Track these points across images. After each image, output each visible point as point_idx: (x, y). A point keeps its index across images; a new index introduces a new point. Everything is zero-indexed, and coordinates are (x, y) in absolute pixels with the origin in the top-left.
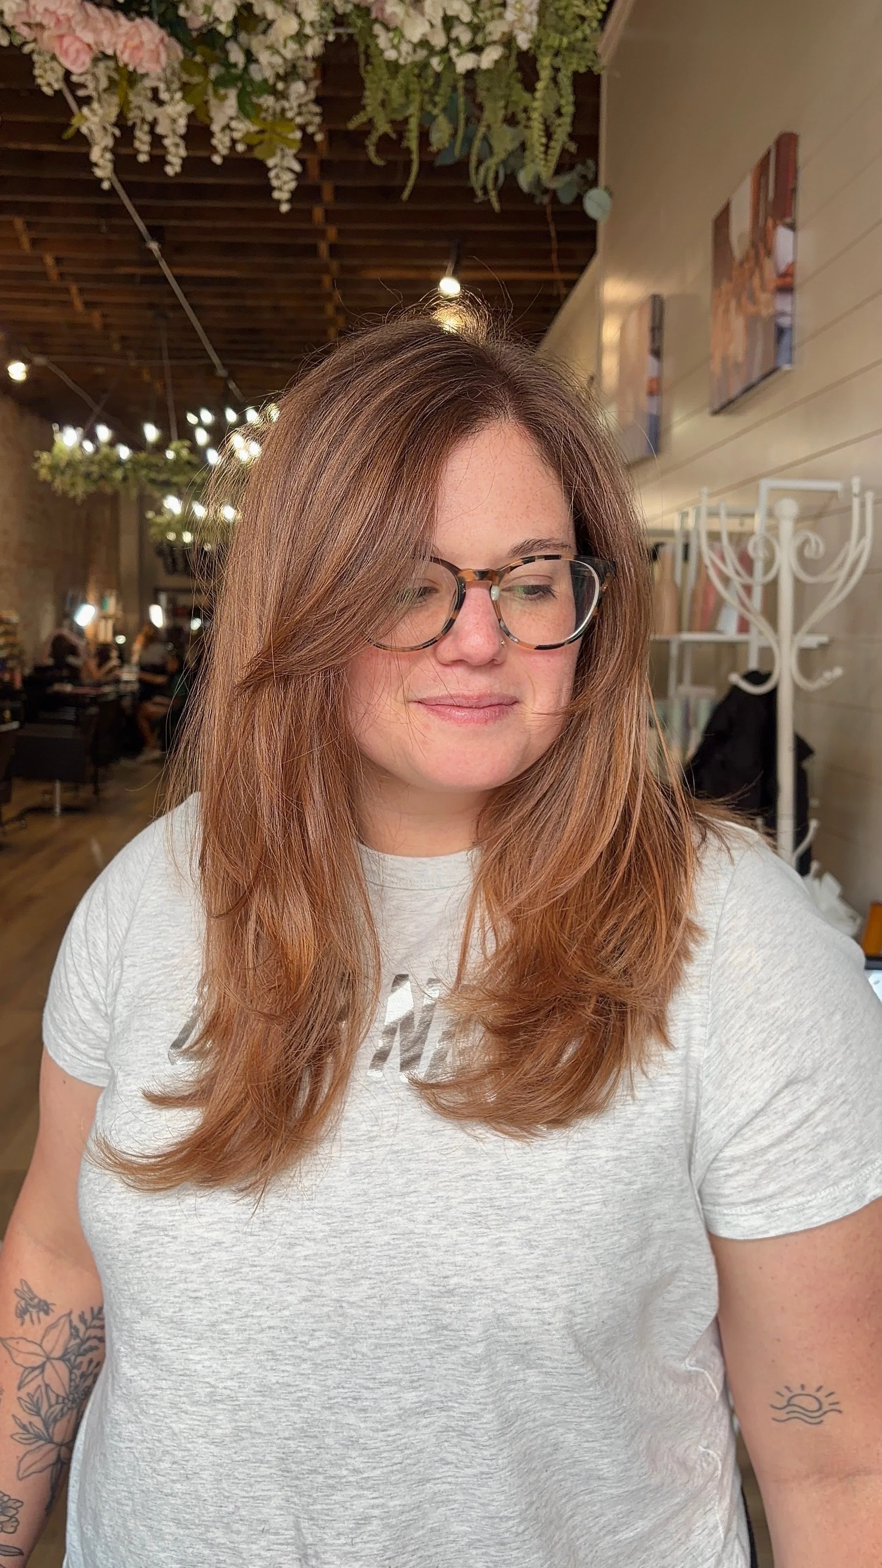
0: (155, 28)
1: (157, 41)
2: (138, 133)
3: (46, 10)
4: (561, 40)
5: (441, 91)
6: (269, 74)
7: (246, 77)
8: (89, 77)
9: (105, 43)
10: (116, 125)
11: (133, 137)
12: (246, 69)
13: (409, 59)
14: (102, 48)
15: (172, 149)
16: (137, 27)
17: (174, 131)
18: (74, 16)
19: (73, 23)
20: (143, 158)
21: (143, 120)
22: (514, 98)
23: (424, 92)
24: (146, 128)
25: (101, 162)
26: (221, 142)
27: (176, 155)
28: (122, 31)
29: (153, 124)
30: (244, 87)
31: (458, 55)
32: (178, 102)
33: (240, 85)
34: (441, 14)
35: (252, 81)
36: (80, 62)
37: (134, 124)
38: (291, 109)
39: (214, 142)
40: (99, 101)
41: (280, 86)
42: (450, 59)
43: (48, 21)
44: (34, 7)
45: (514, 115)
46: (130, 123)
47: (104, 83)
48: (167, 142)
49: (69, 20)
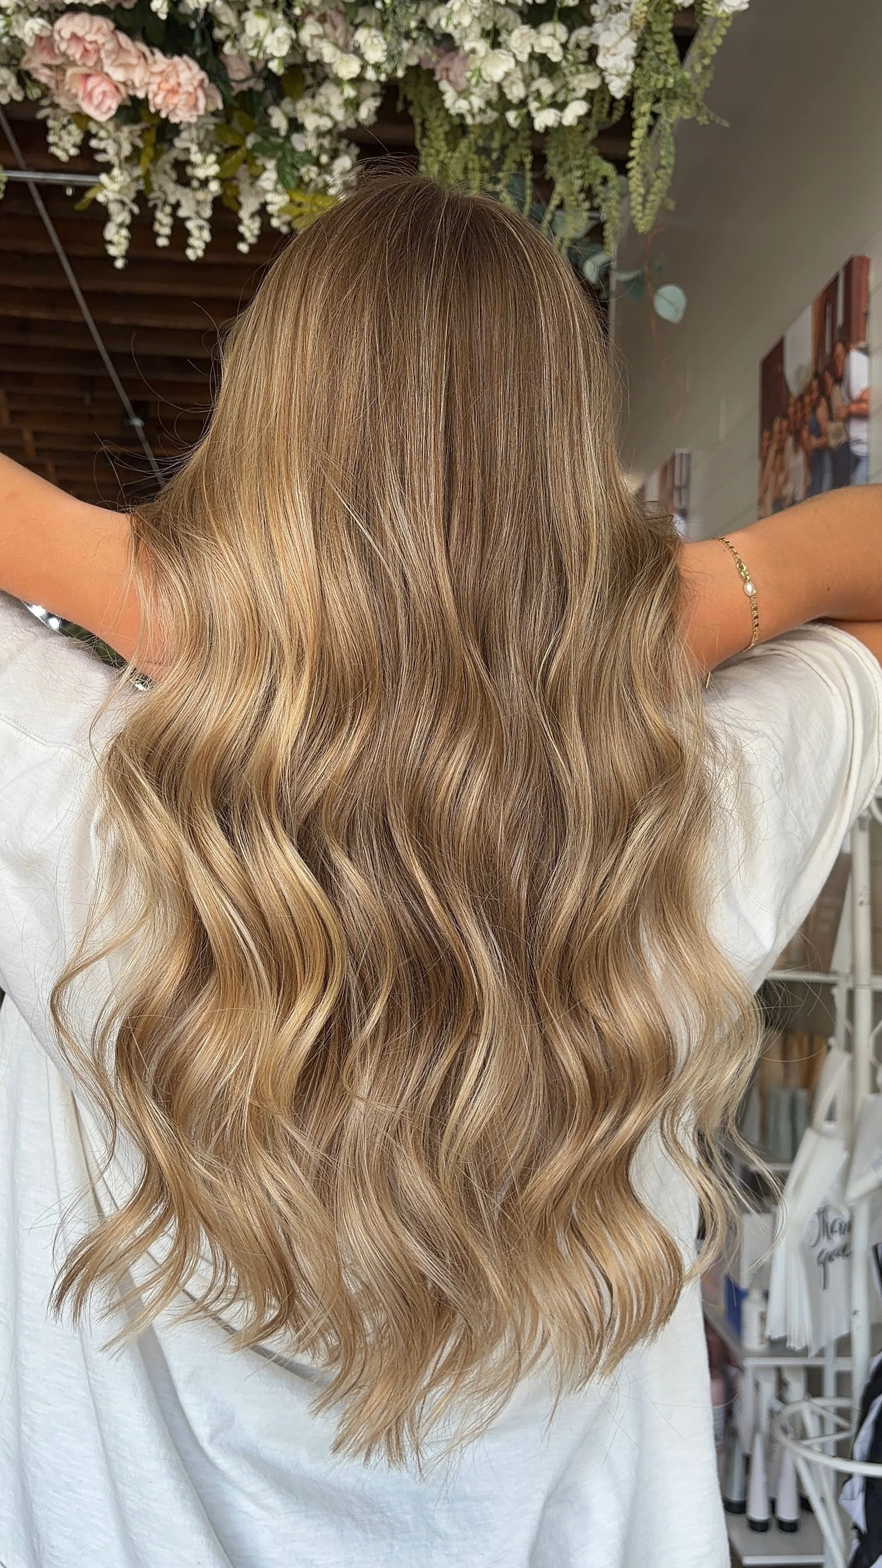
0: (195, 67)
1: (196, 83)
2: (159, 215)
3: (74, 36)
4: (666, 81)
5: (505, 167)
6: (312, 143)
7: (288, 146)
8: (110, 142)
9: (137, 84)
10: (134, 201)
11: (153, 219)
12: (287, 138)
13: (478, 119)
14: (131, 93)
15: (195, 232)
16: (174, 66)
17: (198, 214)
18: (103, 44)
19: (103, 55)
20: (162, 242)
21: (165, 203)
22: (593, 168)
23: (483, 170)
24: (168, 209)
25: (115, 239)
26: (250, 228)
27: (200, 238)
28: (156, 69)
29: (177, 206)
30: (284, 155)
31: (538, 109)
32: (211, 165)
33: (280, 154)
34: (529, 50)
35: (293, 150)
36: (104, 108)
37: (155, 207)
38: (334, 186)
39: (242, 229)
40: (120, 167)
41: (324, 159)
42: (529, 114)
43: (75, 52)
44: (59, 32)
45: (590, 188)
46: (151, 204)
47: (127, 150)
48: (190, 225)
49: (98, 51)
